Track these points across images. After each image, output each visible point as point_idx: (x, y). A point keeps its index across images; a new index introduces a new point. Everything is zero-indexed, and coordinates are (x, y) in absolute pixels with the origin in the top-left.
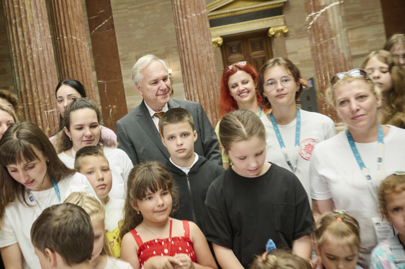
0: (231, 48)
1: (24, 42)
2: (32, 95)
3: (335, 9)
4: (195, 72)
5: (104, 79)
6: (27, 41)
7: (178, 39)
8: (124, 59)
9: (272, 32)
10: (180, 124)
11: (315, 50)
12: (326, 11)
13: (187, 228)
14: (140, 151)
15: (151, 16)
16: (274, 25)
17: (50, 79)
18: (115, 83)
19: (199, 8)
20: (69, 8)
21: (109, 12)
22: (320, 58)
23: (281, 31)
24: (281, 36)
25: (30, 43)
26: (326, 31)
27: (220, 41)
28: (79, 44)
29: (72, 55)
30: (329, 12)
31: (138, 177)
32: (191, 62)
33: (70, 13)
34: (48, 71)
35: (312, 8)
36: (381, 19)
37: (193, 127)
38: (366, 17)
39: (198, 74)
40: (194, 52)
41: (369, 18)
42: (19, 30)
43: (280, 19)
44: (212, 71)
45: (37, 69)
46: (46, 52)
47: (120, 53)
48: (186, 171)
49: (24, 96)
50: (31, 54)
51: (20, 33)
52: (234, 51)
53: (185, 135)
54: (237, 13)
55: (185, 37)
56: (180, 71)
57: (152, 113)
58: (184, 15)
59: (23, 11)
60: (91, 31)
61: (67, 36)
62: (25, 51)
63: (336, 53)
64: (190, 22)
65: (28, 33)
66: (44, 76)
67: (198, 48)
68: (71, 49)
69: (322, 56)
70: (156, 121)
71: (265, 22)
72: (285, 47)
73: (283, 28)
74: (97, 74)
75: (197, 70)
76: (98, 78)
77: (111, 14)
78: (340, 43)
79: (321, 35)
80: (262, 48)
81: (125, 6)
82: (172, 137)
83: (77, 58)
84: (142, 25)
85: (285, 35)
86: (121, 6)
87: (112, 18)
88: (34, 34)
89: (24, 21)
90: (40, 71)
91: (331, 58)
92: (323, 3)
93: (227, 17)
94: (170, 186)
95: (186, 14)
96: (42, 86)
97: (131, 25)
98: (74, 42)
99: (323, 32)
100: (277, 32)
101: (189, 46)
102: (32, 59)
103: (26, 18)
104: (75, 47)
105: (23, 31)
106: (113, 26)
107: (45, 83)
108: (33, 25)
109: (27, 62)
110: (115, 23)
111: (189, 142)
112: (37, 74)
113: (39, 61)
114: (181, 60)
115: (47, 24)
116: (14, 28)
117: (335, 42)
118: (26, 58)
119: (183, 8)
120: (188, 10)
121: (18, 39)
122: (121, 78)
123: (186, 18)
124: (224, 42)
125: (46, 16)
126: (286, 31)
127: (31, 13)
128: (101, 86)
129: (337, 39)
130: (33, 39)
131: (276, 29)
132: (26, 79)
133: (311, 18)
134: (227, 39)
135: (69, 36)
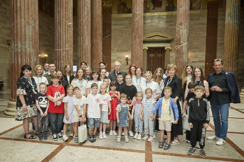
0: (151, 52)
1: (82, 42)
2: (82, 59)
3: (185, 45)
4: (135, 59)
5: (105, 55)
6: (83, 42)
7: (132, 47)
8: (113, 50)
9: (166, 48)
10: (120, 75)
11: (176, 58)
12: (182, 46)
13: (117, 92)
14: (112, 79)
15: (125, 36)
16: (167, 46)
17: (88, 55)
18: (108, 57)
19: (140, 38)
20: (97, 31)
21: (110, 33)
22: (177, 61)
23: (169, 49)
24: (169, 50)
25: (84, 42)
26: (181, 52)
27: (147, 49)
28: (99, 44)
29: (96, 47)
30: (183, 46)
31: (112, 83)
32: (135, 55)
33: (97, 32)
34: (88, 52)
35: (178, 44)
36: (205, 50)
37: (123, 77)
38: (199, 48)
39: (136, 60)
40: (136, 52)
41: (201, 49)
42: (81, 38)
43: (169, 44)
44: (141, 59)
45: (85, 51)
46: (88, 46)
47: (112, 47)
48: (120, 84)
49: (80, 59)
50: (84, 46)
51: (81, 39)
52: (152, 53)
53: (121, 77)
54: (155, 40)
55: (134, 47)
56: (131, 57)
57: (116, 72)
58: (135, 40)
59: (83, 32)
60: (103, 38)
61: (95, 40)
62: (82, 45)
63: (183, 60)
64: (136, 42)
65: (84, 39)
66: (87, 53)
67: (138, 51)
68: (96, 44)
69: (178, 60)
70: (116, 74)
71: (164, 45)
72: (169, 54)
73: (170, 48)
74: (103, 53)
75: (136, 58)
76: (103, 55)
77: (111, 33)
78: (185, 57)
79: (179, 53)
80: (161, 53)
81: (116, 31)
82: (119, 78)
83: (97, 48)
84: (121, 39)
85: (170, 50)
86: (115, 31)
87: (111, 35)
88: (86, 40)
89: (83, 35)
90: (86, 51)
91: (181, 61)
92: (182, 43)
93: (151, 41)
94: (116, 86)
95: (136, 39)
96: (86, 56)
97: (117, 38)
98: (97, 43)
99: (180, 52)
100: (167, 49)
101: (135, 50)
102: (84, 47)
103: (84, 34)
104: (97, 44)
105: (82, 38)
106: (111, 38)
107: (87, 56)
108: (86, 37)
109: (82, 48)
110: (112, 37)
111: (121, 79)
112: (85, 52)
113: (86, 49)
114: (132, 54)
115: (90, 37)
116: (80, 37)
117: (183, 56)
118: (82, 47)
119: (135, 37)
120: (137, 38)
121: (80, 40)
122: (111, 56)
123: (136, 40)
124: (149, 49)
125: (90, 34)
126: (171, 49)
127: (86, 33)
128: (103, 58)
129: (184, 56)
130: (85, 41)
131: (167, 48)
132: (81, 53)
133: (177, 47)
134: (150, 48)
135: (96, 40)
